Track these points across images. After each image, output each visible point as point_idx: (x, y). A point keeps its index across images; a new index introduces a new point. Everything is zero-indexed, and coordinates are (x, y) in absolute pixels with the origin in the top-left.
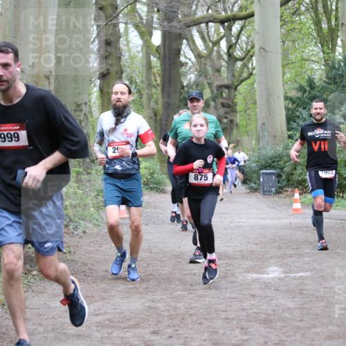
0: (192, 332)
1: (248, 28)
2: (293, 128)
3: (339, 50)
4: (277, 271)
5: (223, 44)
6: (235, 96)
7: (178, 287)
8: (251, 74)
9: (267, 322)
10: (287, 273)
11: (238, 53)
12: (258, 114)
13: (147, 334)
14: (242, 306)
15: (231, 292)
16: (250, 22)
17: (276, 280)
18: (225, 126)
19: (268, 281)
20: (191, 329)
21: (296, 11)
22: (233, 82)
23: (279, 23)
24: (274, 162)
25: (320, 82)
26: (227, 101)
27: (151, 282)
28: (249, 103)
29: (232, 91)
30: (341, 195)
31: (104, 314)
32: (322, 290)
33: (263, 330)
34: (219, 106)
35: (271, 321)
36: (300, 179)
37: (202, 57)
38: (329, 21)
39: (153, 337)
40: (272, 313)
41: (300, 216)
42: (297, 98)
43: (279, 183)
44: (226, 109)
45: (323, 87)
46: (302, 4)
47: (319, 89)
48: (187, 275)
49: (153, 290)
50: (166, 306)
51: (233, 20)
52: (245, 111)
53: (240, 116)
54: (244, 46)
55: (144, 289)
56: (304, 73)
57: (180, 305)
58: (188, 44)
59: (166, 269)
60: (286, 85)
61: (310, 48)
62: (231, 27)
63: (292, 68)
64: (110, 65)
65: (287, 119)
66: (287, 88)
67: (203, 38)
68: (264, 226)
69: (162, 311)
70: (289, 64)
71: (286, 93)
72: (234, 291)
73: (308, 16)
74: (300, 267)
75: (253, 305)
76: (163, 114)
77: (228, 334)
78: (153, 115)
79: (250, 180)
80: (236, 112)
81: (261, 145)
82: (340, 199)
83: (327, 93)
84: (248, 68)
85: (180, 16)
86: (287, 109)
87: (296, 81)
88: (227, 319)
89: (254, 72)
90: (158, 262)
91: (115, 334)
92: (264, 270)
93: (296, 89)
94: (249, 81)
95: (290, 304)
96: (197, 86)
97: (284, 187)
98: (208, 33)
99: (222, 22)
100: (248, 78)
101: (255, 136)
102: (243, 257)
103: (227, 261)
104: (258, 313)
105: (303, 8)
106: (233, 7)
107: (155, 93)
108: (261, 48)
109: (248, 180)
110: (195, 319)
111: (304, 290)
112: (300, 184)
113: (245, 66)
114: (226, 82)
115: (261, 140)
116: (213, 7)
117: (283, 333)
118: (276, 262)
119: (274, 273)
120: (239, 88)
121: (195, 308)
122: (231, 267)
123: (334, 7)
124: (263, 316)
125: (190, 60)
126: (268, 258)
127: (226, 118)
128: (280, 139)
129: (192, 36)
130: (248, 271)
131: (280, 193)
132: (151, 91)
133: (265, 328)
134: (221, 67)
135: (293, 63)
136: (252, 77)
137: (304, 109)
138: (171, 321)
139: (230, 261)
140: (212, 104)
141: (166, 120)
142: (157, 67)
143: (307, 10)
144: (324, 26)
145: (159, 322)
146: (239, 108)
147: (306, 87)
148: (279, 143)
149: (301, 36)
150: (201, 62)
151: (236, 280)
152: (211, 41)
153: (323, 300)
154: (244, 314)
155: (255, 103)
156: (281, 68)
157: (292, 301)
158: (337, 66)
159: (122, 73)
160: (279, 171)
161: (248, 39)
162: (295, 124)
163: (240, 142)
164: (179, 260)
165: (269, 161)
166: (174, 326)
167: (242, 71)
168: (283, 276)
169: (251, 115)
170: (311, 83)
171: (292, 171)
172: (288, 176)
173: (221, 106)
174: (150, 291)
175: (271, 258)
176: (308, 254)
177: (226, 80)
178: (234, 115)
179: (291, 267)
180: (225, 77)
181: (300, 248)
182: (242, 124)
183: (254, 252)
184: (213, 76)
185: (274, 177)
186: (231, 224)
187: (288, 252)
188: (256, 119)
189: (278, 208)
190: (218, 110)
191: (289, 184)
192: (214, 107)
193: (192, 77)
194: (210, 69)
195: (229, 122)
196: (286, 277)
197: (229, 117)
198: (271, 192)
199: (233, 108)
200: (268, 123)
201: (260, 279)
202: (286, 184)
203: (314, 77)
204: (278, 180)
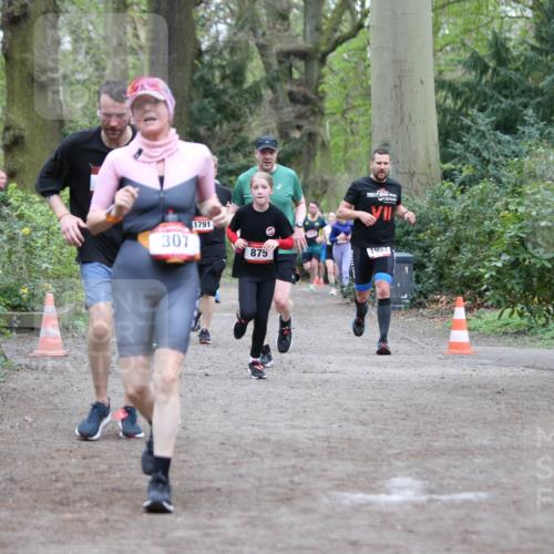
2: (455, 156)
4: (411, 487)
6: (321, 76)
8: (361, 26)
10: (432, 492)
12: (375, 122)
15: (302, 535)
17: (408, 507)
18: (297, 147)
19: (390, 510)
22: (317, 45)
24: (408, 233)
25: (521, 48)
26: (302, 89)
27: (116, 508)
28: (352, 94)
29: (316, 65)
32: (514, 536)
34: (284, 99)
36: (467, 274)
41: (465, 360)
42: (466, 84)
43: (418, 282)
44: (299, 108)
45: (527, 61)
47: (519, 63)
48: (201, 491)
49: (121, 525)
52: (344, 113)
53: (331, 124)
55: (100, 522)
56: (486, 26)
60: (440, 54)
63: (458, 15)
65: (440, 134)
66: (442, 62)
68: (381, 381)
70: (449, 3)
71: (440, 72)
72: (310, 532)
74: (462, 478)
80: (322, 113)
83: (536, 74)
84: (353, 12)
86: (442, 110)
87: (464, 45)
89: (366, 24)
92: (379, 483)
93: (465, 64)
94: (354, 43)
96: (233, 51)
97: (431, 292)
100: (353, 35)
102: (333, 453)
103: (293, 462)
111: (473, 533)
112: (469, 287)
113: (346, 6)
114: (301, 44)
118: (408, 467)
119: (402, 491)
120: (331, 57)
122: (303, 476)
126: (389, 456)
127: (299, 128)
128: (424, 179)
130: (341, 485)
131: (421, 305)
134: (290, 6)
136: (362, 34)
137: (482, 110)
139: (300, 462)
140: (267, 94)
142: (137, 4)
146: (331, 104)
147: (486, 60)
148: (421, 189)
151: (313, 505)
155: (368, 95)
156: (432, 14)
160: (418, 254)
162: (458, 145)
163: (331, 185)
167: (338, 20)
168: (423, 498)
169: (357, 123)
170: (499, 49)
171: (449, 255)
172: (441, 268)
173: (288, 100)
174: (112, 527)
175: (397, 456)
176: (483, 451)
177: (300, 38)
178: (318, 120)
179: (442, 478)
180: (298, 32)
181: (464, 434)
182: (335, 144)
183: (358, 440)
184: (269, 29)
185: (407, 268)
186: (306, 375)
187: (436, 444)
188: (368, 131)
189: (415, 340)
190: (282, 108)
191: (441, 286)
192: (271, 102)
193: (222, 30)
194: (262, 12)
195: (305, 139)
196: (430, 501)
197: (307, 126)
198: (401, 303)
199: (314, 104)
200: (397, 142)
201: (369, 504)
202: (435, 284)
203: (508, 35)
204: (417, 277)
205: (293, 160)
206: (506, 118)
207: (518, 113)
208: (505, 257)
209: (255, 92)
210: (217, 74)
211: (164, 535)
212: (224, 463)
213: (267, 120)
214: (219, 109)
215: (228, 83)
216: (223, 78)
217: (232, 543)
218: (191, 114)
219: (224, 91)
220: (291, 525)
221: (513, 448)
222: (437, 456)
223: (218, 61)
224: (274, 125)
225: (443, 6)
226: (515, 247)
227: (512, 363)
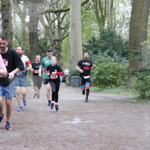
0: (42, 146)
1: (67, 15)
3: (106, 25)
4: (78, 120)
5: (56, 22)
6: (61, 44)
7: (36, 127)
8: (68, 35)
9: (74, 142)
10: (82, 121)
11: (62, 26)
12: (71, 52)
13: (22, 147)
14: (63, 135)
15: (58, 129)
16: (68, 13)
17: (78, 124)
19: (75, 124)
20: (41, 145)
21: (88, 8)
22: (60, 38)
23: (80, 13)
25: (98, 39)
26: (57, 47)
27: (24, 125)
28: (67, 47)
29: (60, 42)
30: (106, 87)
31: (4, 138)
32: (97, 129)
33: (72, 145)
34: (54, 49)
35: (76, 141)
37: (47, 27)
38: (102, 12)
39: (25, 148)
40: (76, 138)
42: (88, 45)
44: (57, 50)
45: (99, 41)
46: (90, 5)
47: (97, 42)
48: (40, 121)
49: (25, 128)
50: (31, 135)
51: (60, 12)
52: (65, 51)
53: (63, 53)
54: (65, 23)
55: (21, 127)
56: (91, 35)
57: (36, 135)
58: (41, 22)
59: (30, 119)
60: (83, 40)
61: (94, 24)
62: (60, 15)
63: (86, 33)
64: (7, 31)
67: (47, 19)
68: (73, 101)
69: (29, 137)
71: (83, 43)
72: (60, 129)
73: (93, 10)
74: (88, 118)
75: (68, 134)
76: (30, 52)
77: (57, 147)
78: (25, 52)
80: (61, 51)
81: (72, 65)
82: (106, 89)
83: (100, 43)
84: (67, 32)
85: (38, 10)
86: (83, 50)
87: (87, 38)
88: (56, 141)
89: (69, 34)
90: (27, 116)
91: (8, 147)
92: (73, 119)
93: (88, 42)
94: (67, 38)
95: (84, 134)
96: (45, 40)
98: (50, 17)
99: (56, 12)
100: (67, 37)
101: (69, 62)
102: (64, 114)
104: (70, 138)
105: (91, 7)
106: (61, 6)
107: (27, 43)
108: (72, 24)
110: (43, 140)
113: (65, 31)
114: (57, 38)
116: (52, 6)
117: (81, 147)
118: (78, 116)
119: (77, 121)
120: (63, 41)
121: (43, 136)
122: (59, 118)
123: (104, 7)
124: (72, 139)
125: (42, 29)
126: (74, 114)
127: (57, 54)
129: (43, 18)
130: (66, 120)
131: (80, 86)
132: (25, 42)
133: (73, 144)
134: (55, 31)
135: (86, 30)
137: (91, 50)
138: (32, 141)
139: (58, 116)
140: (51, 48)
141: (31, 55)
142: (27, 32)
143: (92, 8)
144: (100, 15)
145: (27, 142)
146: (63, 49)
147: (91, 41)
149: (90, 19)
150: (46, 30)
151: (60, 124)
152: (51, 21)
153: (98, 133)
154: (64, 138)
155: (70, 48)
156: (81, 33)
157: (85, 133)
158: (105, 32)
159: (12, 34)
161: (67, 20)
163: (63, 64)
164: (36, 115)
165: (76, 73)
166: (34, 144)
167: (64, 34)
168: (81, 122)
169: (68, 53)
170: (94, 39)
173: (55, 49)
174: (23, 128)
175: (76, 114)
176: (92, 113)
177: (57, 37)
179: (84, 118)
180: (57, 36)
181: (88, 110)
182: (64, 57)
183: (69, 112)
184: (51, 36)
185: (77, 79)
186: (59, 100)
187: (83, 112)
188: (70, 54)
189: (79, 93)
193: (43, 36)
194: (50, 33)
195: (58, 56)
196: (82, 122)
198: (76, 86)
199: (60, 49)
200: (75, 56)
201: (71, 123)
203: (95, 36)
206: (95, 52)
207: (97, 51)
208: (95, 77)
209: (49, 47)
210: (42, 44)
211: (33, 130)
212: (44, 116)
214: (42, 50)
215: (44, 46)
216: (43, 45)
217: (45, 131)
218: (37, 51)
219: (43, 47)
220: (56, 128)
221: (97, 112)
222: (83, 114)
223: (42, 42)
225: (83, 31)
226: (97, 75)
227: (97, 97)
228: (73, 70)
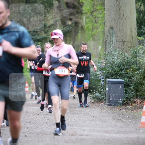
2: (144, 34)
12: (107, 17)
18: (69, 29)
24: (122, 70)
26: (72, 1)
28: (96, 4)
34: (64, 6)
43: (126, 93)
44: (71, 10)
52: (92, 12)
53: (86, 18)
65: (137, 23)
68: (108, 140)
79: (95, 89)
81: (108, 50)
86: (138, 11)
97: (132, 98)
101: (101, 41)
109: (93, 89)
115: (108, 46)
127: (71, 20)
128: (129, 44)
131: (127, 104)
140: (56, 3)
146: (86, 8)
148: (128, 49)
160: (126, 79)
165: (117, 69)
169: (98, 17)
171: (141, 80)
172: (137, 86)
173: (65, 6)
178: (80, 16)
182: (88, 27)
185: (121, 86)
186: (73, 137)
188: (103, 22)
189: (124, 121)
190: (63, 10)
191: (137, 95)
192: (57, 7)
195: (74, 25)
197: (74, 19)
198: (118, 103)
199: (78, 8)
200: (117, 27)
202: (134, 94)
204: (126, 90)
205: (67, 35)
209: (50, 2)
213: (56, 16)
224: (59, 18)
228: (110, 63)
